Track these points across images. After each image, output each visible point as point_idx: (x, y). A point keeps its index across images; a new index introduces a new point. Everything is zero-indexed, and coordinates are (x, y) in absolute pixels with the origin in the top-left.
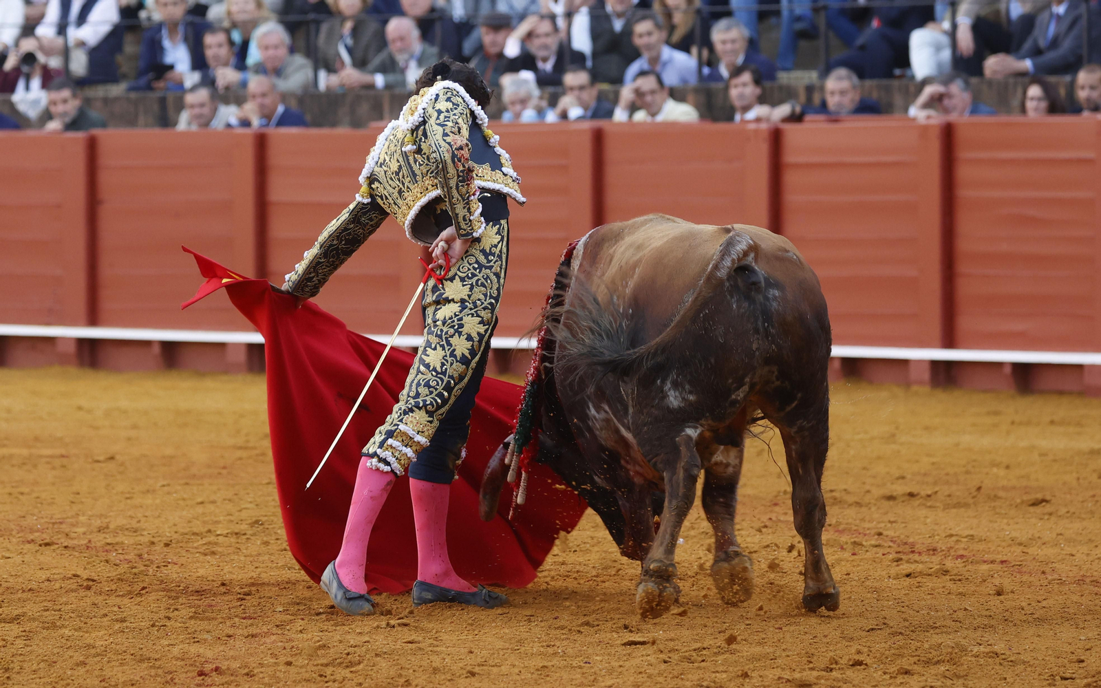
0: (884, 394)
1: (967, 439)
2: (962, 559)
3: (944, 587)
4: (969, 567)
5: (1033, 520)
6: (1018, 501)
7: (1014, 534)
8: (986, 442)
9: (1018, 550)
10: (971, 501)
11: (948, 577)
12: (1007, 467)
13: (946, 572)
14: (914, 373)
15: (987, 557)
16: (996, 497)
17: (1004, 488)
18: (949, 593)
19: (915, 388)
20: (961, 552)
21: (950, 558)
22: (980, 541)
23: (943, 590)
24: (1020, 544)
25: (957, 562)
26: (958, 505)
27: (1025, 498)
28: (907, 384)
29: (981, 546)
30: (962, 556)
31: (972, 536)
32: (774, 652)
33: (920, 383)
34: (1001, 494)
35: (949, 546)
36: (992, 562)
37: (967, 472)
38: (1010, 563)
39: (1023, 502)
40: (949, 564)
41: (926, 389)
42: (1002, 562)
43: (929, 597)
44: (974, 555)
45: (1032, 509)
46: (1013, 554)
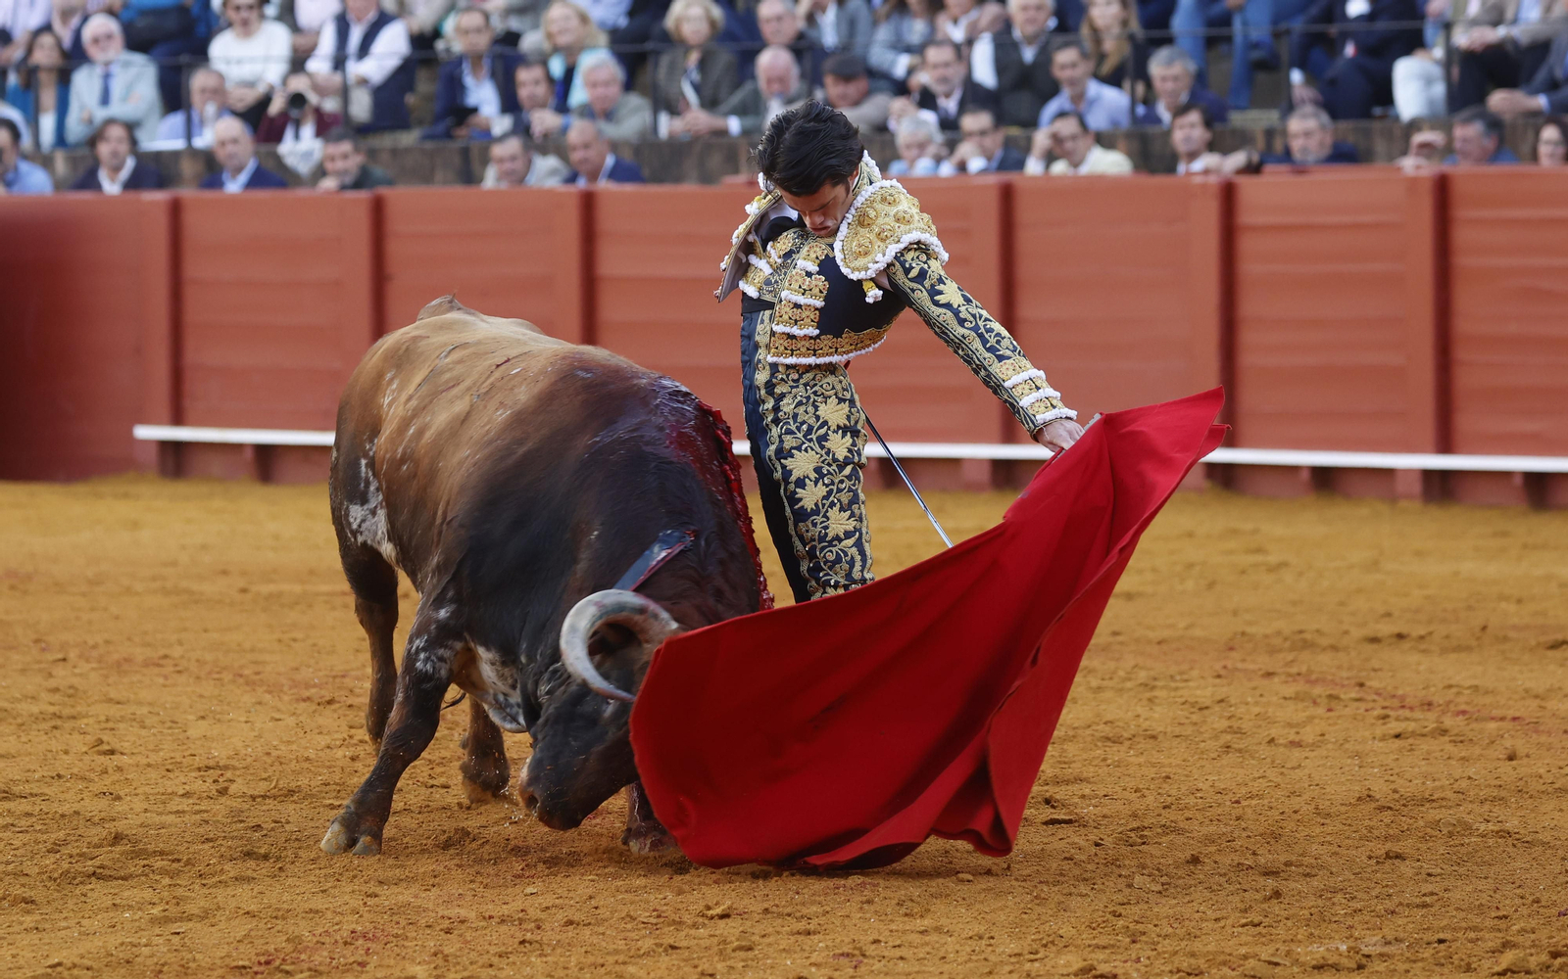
0: (1364, 511)
1: (1468, 567)
2: (1464, 715)
3: (1442, 750)
4: (1474, 725)
5: (1552, 667)
6: (1533, 643)
7: (1528, 684)
8: (1491, 570)
9: (1534, 704)
10: (1474, 643)
11: (1447, 738)
12: (1519, 601)
13: (1444, 732)
14: (1401, 486)
15: (1496, 713)
16: (1506, 639)
17: (1515, 627)
18: (1449, 758)
19: (1403, 504)
20: (1463, 707)
21: (1449, 714)
22: (1487, 692)
23: (1441, 754)
24: (1536, 697)
25: (1457, 719)
26: (1458, 649)
27: (1543, 639)
28: (1392, 498)
29: (1488, 700)
30: (1464, 712)
31: (1476, 686)
32: (1232, 832)
33: (1409, 497)
34: (1512, 634)
35: (1447, 699)
36: (1502, 719)
37: (1470, 608)
38: (1524, 720)
39: (1539, 644)
40: (1448, 722)
41: (1416, 505)
42: (1515, 719)
43: (1423, 763)
44: (1479, 711)
45: (1551, 653)
46: (1528, 709)
